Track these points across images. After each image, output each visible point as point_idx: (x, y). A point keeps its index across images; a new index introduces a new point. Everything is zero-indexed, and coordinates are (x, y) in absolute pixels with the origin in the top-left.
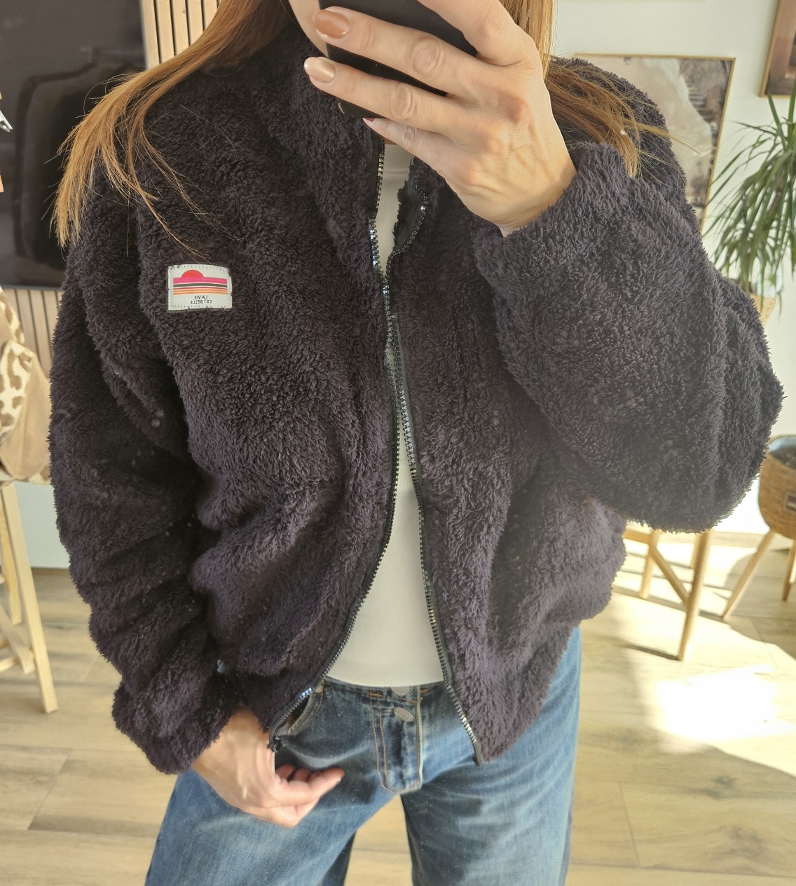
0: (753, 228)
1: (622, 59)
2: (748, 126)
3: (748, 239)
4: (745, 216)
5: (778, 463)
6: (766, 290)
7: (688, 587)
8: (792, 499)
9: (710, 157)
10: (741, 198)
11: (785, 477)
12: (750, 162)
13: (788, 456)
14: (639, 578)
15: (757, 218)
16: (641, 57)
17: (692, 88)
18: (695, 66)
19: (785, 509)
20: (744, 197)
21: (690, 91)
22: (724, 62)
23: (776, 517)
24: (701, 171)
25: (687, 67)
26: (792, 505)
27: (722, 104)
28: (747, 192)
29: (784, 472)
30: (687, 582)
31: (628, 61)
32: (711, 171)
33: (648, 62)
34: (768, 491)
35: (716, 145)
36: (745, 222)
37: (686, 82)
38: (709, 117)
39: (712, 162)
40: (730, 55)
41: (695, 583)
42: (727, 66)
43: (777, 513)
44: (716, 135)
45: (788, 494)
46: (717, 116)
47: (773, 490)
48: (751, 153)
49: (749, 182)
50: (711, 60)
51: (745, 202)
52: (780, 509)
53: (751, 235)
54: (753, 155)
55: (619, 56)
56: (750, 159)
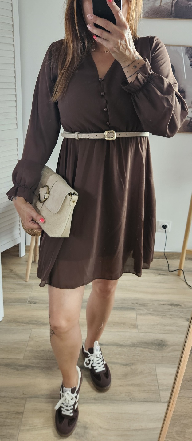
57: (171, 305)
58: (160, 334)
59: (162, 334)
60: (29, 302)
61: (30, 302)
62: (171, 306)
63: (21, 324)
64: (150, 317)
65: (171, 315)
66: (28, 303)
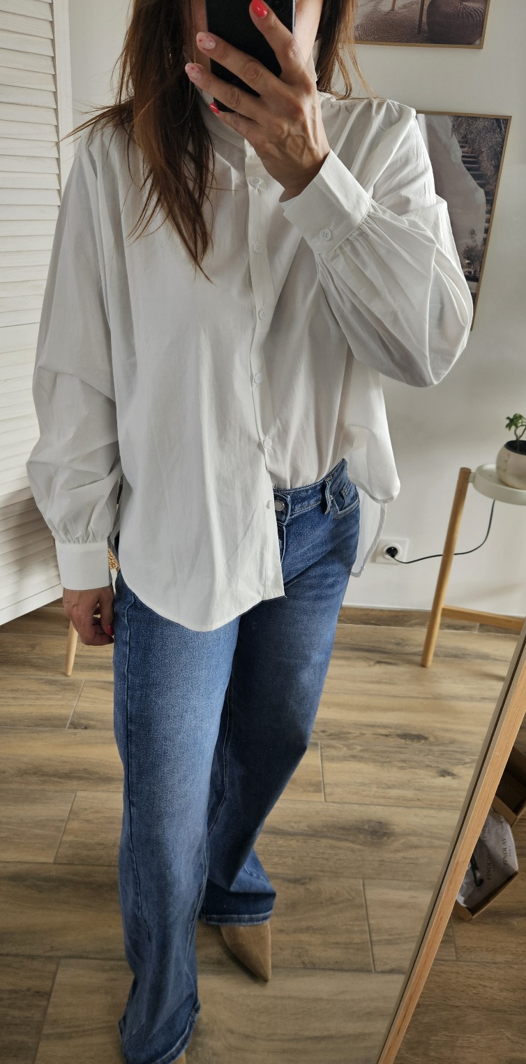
57: (406, 736)
58: (377, 807)
59: (380, 807)
60: (70, 724)
61: (74, 726)
62: (404, 740)
63: (52, 779)
64: (355, 765)
65: (404, 761)
66: (69, 728)
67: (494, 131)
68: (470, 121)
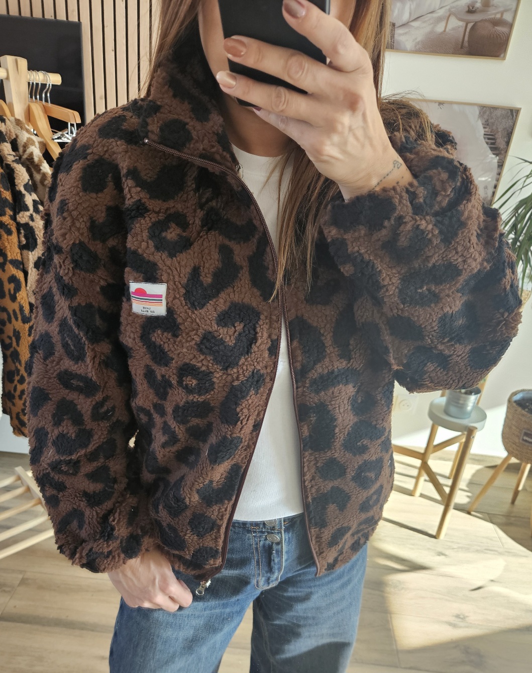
0: (521, 238)
1: (437, 104)
2: (526, 161)
3: (517, 246)
4: (516, 229)
5: (520, 409)
6: (525, 284)
7: (447, 490)
8: (526, 434)
9: (494, 182)
10: (515, 215)
11: (523, 419)
12: (523, 189)
13: (527, 404)
14: (414, 481)
15: (524, 232)
16: (451, 103)
17: (487, 130)
18: (491, 113)
19: (521, 441)
20: (517, 215)
21: (485, 132)
22: (511, 111)
23: (514, 446)
24: (486, 194)
25: (484, 113)
26: (525, 438)
27: (508, 143)
28: (519, 211)
29: (523, 415)
30: (447, 486)
31: (441, 106)
32: (494, 193)
33: (455, 107)
34: (510, 428)
35: (499, 174)
36: (515, 234)
37: (483, 124)
38: (497, 152)
39: (495, 187)
40: (518, 106)
41: (453, 487)
42: (514, 114)
43: (515, 443)
44: (501, 165)
45: (524, 431)
46: (503, 152)
47: (514, 428)
48: (525, 181)
49: (523, 203)
50: (503, 108)
51: (516, 218)
52: (517, 441)
53: (518, 244)
54: (525, 184)
55: (435, 102)
56: (523, 187)
67: (509, 117)
68: (492, 110)
